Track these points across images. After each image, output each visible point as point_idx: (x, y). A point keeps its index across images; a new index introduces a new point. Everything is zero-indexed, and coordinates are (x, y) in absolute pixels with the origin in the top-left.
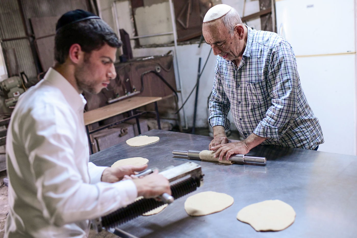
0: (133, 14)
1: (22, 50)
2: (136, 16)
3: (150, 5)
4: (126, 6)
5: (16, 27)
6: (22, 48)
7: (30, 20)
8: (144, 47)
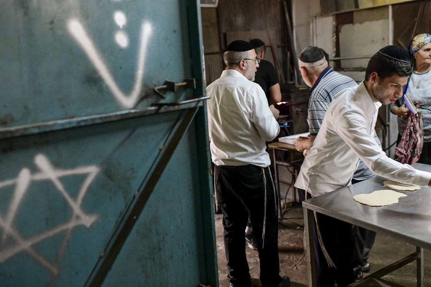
0: (337, 32)
1: (214, 66)
2: (341, 35)
3: (361, 22)
4: (329, 22)
5: (212, 41)
6: (214, 63)
7: (225, 35)
8: (345, 70)
